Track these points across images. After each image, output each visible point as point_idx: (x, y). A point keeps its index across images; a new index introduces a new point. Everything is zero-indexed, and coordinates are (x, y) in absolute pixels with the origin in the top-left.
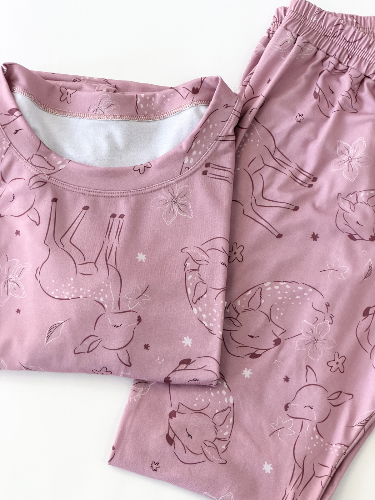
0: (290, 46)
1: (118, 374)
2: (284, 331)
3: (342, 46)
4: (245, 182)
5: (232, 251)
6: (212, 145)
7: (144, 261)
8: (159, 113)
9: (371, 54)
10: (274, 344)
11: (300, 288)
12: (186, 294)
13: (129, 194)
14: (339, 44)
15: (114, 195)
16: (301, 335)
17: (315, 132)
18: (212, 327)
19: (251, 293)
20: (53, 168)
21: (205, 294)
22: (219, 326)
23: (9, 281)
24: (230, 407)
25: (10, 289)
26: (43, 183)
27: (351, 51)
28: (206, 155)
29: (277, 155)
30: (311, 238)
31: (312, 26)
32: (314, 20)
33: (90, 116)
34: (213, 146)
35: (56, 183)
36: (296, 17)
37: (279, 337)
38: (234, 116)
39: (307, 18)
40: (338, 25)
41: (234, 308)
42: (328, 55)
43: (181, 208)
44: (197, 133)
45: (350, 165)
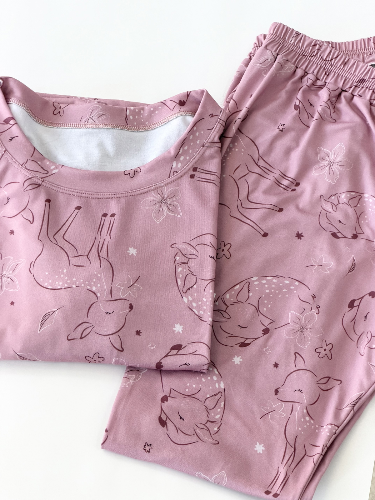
0: (271, 64)
1: (109, 363)
2: (272, 321)
3: (319, 65)
4: (230, 187)
5: (220, 248)
6: (199, 151)
7: (135, 255)
8: (148, 124)
9: (347, 70)
10: (263, 334)
11: (287, 282)
12: (176, 285)
13: (120, 196)
14: (317, 63)
15: (105, 197)
17: (297, 142)
18: (202, 314)
19: (239, 288)
20: (47, 172)
21: (194, 285)
22: (209, 314)
23: (3, 277)
24: (221, 392)
25: (4, 284)
26: (37, 186)
27: (328, 69)
28: (193, 160)
29: (261, 163)
30: (296, 236)
31: (290, 47)
32: (292, 41)
33: (81, 126)
34: (200, 152)
35: (49, 186)
36: (275, 38)
37: (268, 327)
38: (219, 124)
39: (286, 41)
40: (315, 46)
41: (223, 301)
42: (306, 72)
43: (170, 208)
44: (185, 139)
45: (331, 169)
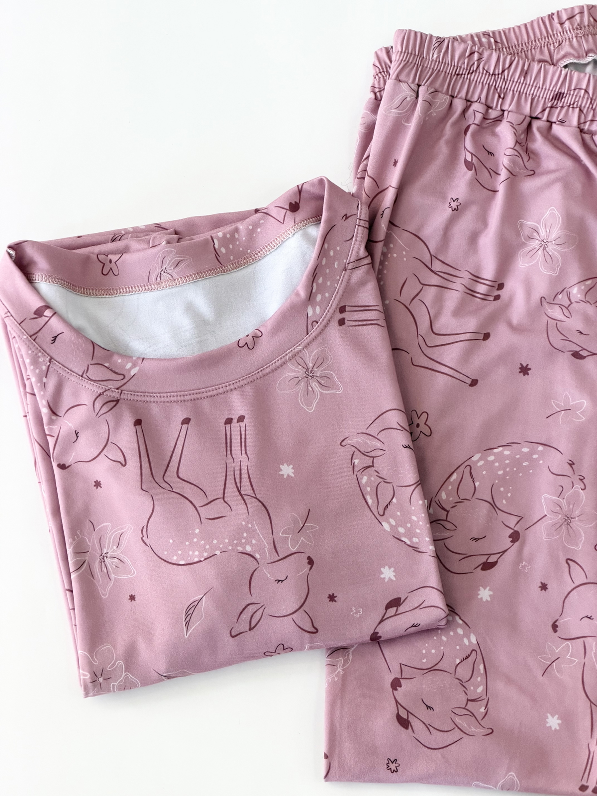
0: (412, 104)
1: (301, 649)
2: (521, 518)
3: (486, 84)
4: (401, 318)
5: (413, 423)
6: (341, 278)
7: (293, 475)
8: (250, 252)
9: (531, 84)
10: (511, 542)
11: (525, 450)
12: (366, 506)
13: (242, 383)
14: (481, 81)
15: (221, 391)
16: (546, 517)
17: (483, 220)
18: (417, 542)
19: (457, 477)
20: (122, 377)
21: (393, 498)
22: (427, 539)
23: (105, 558)
24: (475, 650)
25: (110, 569)
26: (115, 403)
27: (501, 87)
28: (336, 296)
29: (437, 266)
30: (520, 372)
31: (434, 67)
32: (435, 56)
33: (153, 286)
34: (342, 280)
35: (132, 398)
36: (407, 59)
37: (516, 529)
38: (360, 228)
39: (425, 57)
40: (472, 55)
41: (439, 506)
42: (469, 101)
43: (322, 382)
44: (315, 267)
45: (546, 253)
